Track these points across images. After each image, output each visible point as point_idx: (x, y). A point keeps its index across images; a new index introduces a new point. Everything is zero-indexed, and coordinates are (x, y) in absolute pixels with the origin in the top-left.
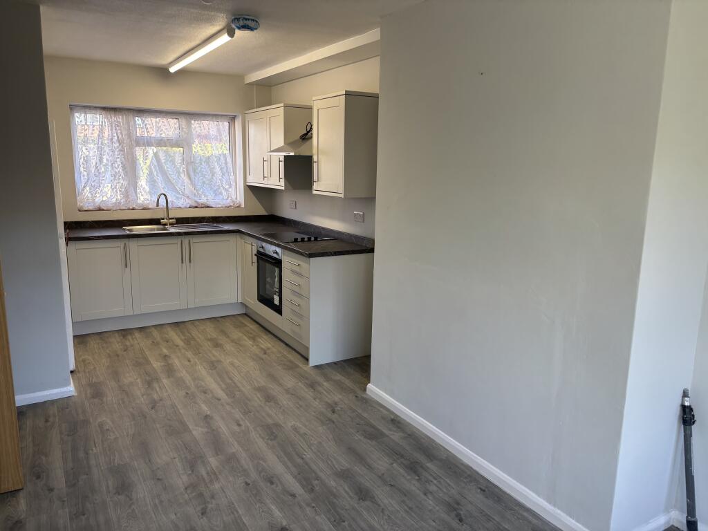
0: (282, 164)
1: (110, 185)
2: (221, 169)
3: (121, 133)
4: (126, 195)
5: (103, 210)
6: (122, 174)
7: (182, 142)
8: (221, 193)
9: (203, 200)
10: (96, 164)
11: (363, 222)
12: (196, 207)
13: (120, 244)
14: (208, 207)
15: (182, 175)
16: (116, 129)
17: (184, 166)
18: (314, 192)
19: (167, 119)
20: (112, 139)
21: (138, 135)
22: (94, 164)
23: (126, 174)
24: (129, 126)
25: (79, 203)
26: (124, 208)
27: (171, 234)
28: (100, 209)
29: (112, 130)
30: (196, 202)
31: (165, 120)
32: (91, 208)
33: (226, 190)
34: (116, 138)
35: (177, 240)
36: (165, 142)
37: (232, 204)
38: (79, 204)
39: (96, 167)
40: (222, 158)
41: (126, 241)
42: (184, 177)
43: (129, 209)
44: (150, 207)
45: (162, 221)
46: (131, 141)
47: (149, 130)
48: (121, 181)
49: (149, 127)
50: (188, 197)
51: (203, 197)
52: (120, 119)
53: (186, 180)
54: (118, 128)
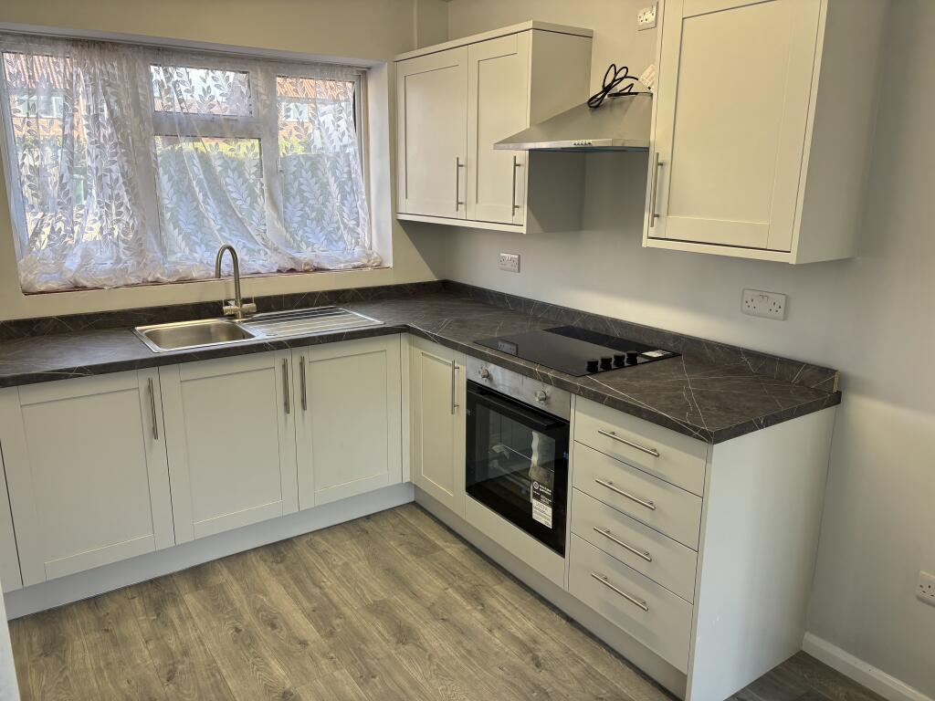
0: (523, 173)
1: (97, 226)
2: (341, 186)
3: (118, 102)
4: (138, 249)
5: (84, 288)
6: (126, 200)
7: (258, 126)
8: (341, 238)
9: (306, 255)
10: (61, 177)
11: (785, 318)
12: (292, 270)
13: (138, 380)
14: (317, 270)
15: (260, 201)
16: (105, 93)
17: (263, 180)
18: (646, 243)
19: (224, 70)
20: (96, 116)
21: (158, 107)
22: (56, 179)
23: (135, 200)
24: (135, 86)
25: (23, 275)
26: (133, 280)
27: (261, 348)
28: (77, 288)
29: (95, 93)
30: (293, 259)
31: (218, 73)
32: (53, 285)
33: (352, 231)
34: (106, 113)
35: (274, 361)
36: (220, 126)
37: (365, 261)
38: (25, 277)
39: (63, 187)
40: (342, 160)
41: (152, 373)
42: (263, 203)
43: (146, 283)
44: (195, 275)
45: (225, 308)
46: (142, 122)
47: (185, 95)
48: (125, 218)
49: (183, 88)
50: (276, 250)
51: (304, 246)
52: (114, 68)
53: (268, 211)
54: (109, 90)
